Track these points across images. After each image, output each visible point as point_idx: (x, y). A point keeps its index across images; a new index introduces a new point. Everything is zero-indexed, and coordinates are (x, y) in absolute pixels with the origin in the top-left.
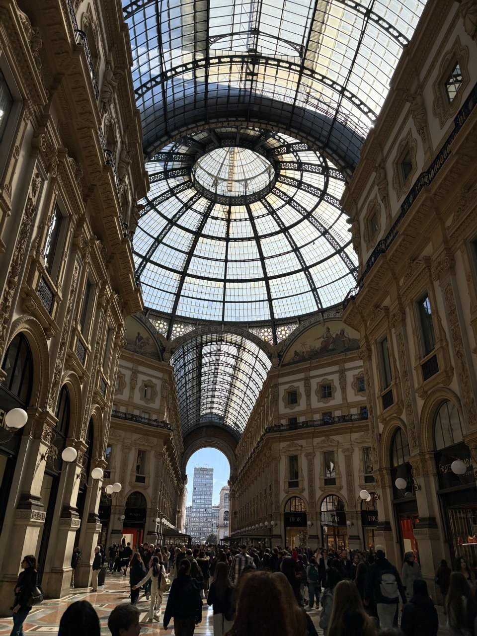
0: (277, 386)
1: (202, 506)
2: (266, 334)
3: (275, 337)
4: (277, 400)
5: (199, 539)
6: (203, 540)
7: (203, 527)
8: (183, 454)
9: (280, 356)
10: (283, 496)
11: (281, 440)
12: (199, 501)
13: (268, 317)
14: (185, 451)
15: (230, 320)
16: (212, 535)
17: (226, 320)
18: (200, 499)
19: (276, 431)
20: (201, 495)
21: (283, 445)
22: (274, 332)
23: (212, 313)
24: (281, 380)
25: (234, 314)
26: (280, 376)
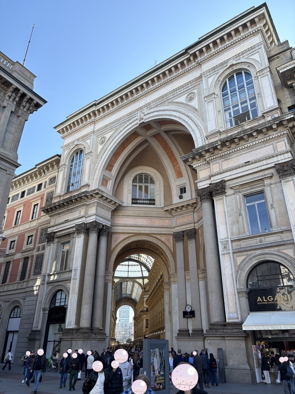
0: (143, 298)
1: (124, 323)
2: (140, 281)
3: (143, 282)
4: (144, 302)
5: (122, 341)
6: (124, 341)
7: (125, 334)
8: (115, 309)
9: (145, 289)
10: (144, 330)
11: (144, 314)
12: (122, 321)
13: (141, 276)
14: (116, 307)
15: (130, 276)
16: (129, 339)
17: (129, 276)
18: (123, 320)
19: (143, 312)
20: (123, 317)
21: (145, 316)
22: (143, 280)
23: (125, 275)
24: (145, 296)
25: (131, 275)
26: (144, 295)
